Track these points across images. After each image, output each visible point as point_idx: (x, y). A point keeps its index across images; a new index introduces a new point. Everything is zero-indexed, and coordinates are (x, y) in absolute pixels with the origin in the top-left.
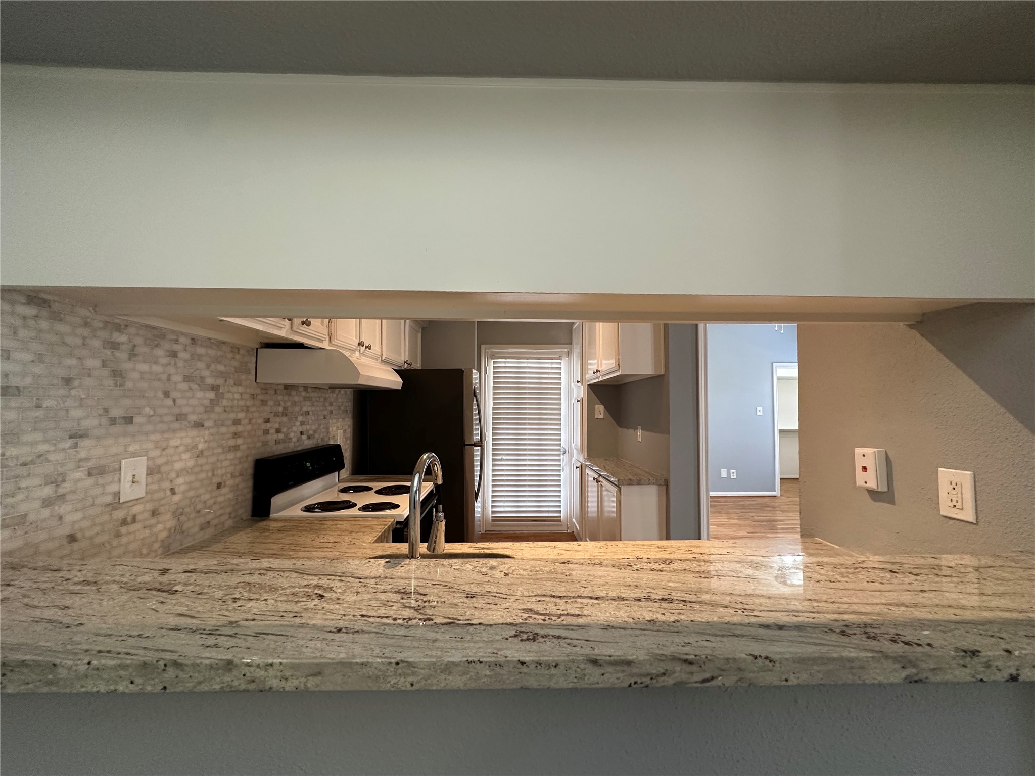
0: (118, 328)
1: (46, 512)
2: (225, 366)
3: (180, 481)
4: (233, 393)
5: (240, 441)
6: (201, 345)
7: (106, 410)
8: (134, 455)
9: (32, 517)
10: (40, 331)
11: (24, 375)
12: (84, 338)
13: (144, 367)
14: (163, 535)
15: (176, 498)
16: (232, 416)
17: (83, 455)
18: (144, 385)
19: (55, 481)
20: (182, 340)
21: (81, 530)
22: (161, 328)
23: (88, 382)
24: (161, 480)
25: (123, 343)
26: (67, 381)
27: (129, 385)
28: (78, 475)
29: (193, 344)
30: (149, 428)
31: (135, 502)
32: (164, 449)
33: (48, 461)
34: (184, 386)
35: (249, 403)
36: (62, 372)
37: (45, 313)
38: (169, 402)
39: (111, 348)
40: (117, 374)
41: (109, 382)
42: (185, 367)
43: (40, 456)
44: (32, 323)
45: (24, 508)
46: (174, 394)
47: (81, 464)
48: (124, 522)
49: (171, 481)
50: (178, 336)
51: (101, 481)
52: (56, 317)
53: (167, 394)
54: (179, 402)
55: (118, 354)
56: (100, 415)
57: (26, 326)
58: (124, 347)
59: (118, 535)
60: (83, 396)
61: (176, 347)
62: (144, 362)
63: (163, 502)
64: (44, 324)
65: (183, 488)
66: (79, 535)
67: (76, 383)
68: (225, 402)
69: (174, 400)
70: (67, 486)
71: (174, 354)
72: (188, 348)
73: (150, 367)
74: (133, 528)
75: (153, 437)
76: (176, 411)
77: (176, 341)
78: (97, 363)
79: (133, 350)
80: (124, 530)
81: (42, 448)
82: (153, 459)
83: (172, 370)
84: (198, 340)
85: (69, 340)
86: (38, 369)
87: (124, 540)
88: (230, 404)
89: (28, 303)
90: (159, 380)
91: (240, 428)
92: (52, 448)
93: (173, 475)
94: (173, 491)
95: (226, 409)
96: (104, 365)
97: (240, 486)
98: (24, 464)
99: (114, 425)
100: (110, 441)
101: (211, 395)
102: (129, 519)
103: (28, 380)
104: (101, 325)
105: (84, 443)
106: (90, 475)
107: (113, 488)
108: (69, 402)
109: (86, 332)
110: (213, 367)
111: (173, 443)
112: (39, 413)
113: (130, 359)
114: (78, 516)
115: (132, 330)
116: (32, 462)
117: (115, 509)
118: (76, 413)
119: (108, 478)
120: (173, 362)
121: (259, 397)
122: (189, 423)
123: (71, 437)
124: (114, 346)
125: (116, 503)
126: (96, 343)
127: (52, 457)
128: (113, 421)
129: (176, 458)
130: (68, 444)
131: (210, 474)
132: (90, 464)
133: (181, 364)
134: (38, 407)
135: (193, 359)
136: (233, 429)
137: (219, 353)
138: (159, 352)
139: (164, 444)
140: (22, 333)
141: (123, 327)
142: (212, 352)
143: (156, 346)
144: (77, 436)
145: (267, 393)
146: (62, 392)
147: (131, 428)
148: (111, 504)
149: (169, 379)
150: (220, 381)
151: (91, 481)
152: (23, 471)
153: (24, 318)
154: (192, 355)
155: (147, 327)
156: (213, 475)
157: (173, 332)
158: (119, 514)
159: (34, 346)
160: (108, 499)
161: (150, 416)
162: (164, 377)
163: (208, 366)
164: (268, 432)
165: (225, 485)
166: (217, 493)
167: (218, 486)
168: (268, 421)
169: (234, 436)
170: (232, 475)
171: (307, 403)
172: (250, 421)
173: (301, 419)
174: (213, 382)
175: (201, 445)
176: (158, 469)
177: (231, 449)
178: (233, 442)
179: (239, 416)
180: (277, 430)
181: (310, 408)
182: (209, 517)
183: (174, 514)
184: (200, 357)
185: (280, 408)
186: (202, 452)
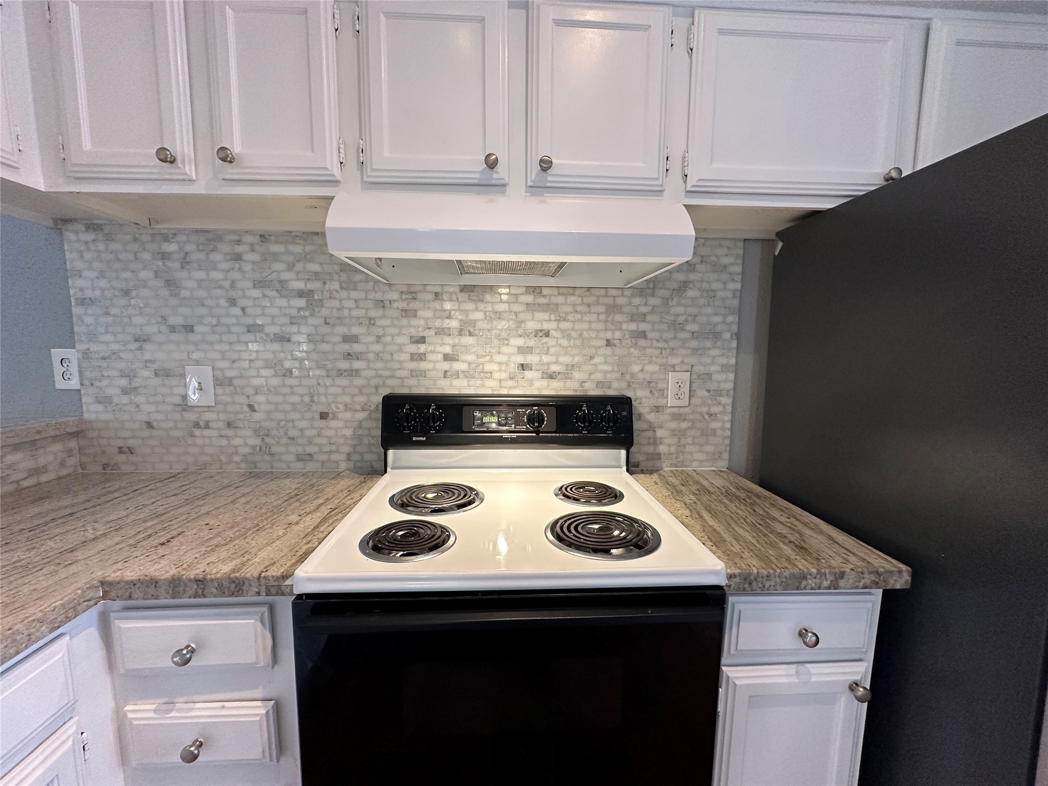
0: (166, 239)
1: (125, 399)
2: (321, 264)
3: (261, 398)
4: (341, 300)
5: (357, 365)
6: (276, 242)
7: (164, 318)
8: (198, 363)
9: (116, 400)
10: (98, 252)
11: (94, 289)
12: (135, 253)
13: (201, 275)
14: (246, 450)
15: (257, 416)
16: (341, 330)
17: (148, 356)
18: (203, 293)
19: (129, 375)
20: (248, 239)
21: (156, 420)
22: (215, 231)
23: (144, 292)
24: (234, 394)
25: (172, 253)
26: (126, 292)
27: (185, 293)
28: (145, 373)
29: (263, 242)
30: (214, 338)
31: (206, 409)
32: (234, 361)
33: (120, 358)
34: (257, 293)
35: (372, 313)
36: (122, 285)
37: (100, 236)
38: (237, 311)
39: (162, 259)
40: (172, 284)
41: (165, 292)
42: (253, 270)
43: (114, 354)
44: (92, 246)
45: (110, 391)
46: (242, 303)
47: (148, 364)
48: (197, 425)
49: (248, 397)
50: (239, 235)
51: (167, 382)
52: (109, 238)
53: (233, 302)
54: (248, 311)
55: (170, 264)
56: (158, 323)
57: (88, 250)
58: (175, 256)
59: (192, 435)
60: (141, 305)
61: (239, 249)
62: (200, 269)
63: (241, 416)
64: (101, 247)
65: (265, 407)
66: (155, 424)
67: (134, 293)
68: (325, 312)
69: (243, 309)
70: (137, 382)
71: (238, 257)
72: (257, 248)
73: (208, 275)
74: (206, 432)
75: (218, 347)
76: (248, 321)
77: (239, 242)
78: (150, 274)
79: (185, 258)
80: (197, 432)
81: (115, 347)
82: (222, 370)
83: (236, 275)
84: (270, 236)
85: (121, 256)
86: (103, 283)
87: (199, 441)
88: (335, 313)
89: (87, 230)
90: (220, 287)
91: (357, 348)
92: (123, 348)
93: (250, 391)
94: (251, 408)
95: (328, 321)
96: (157, 275)
97: (366, 424)
98: (103, 358)
99: (173, 332)
100: (172, 347)
101: (302, 303)
102: (202, 423)
103: (97, 293)
104: (149, 238)
105: (147, 346)
106: (156, 375)
107: (181, 391)
108: (131, 311)
109: (135, 247)
110: (299, 267)
111: (245, 356)
112: (109, 319)
113: (183, 268)
114: (152, 408)
115: (182, 238)
116: (109, 357)
117: (185, 410)
118: (138, 320)
119: (174, 381)
120: (237, 265)
121: (395, 305)
122: (268, 335)
123: (136, 340)
124: (165, 256)
125: (184, 405)
126: (147, 256)
127: (122, 355)
128: (173, 329)
129: (253, 372)
130: (135, 346)
131: (307, 399)
132: (156, 366)
133: (248, 268)
134: (108, 314)
135: (265, 260)
136: (346, 347)
137: (309, 248)
138: (216, 257)
139: (235, 356)
140: (88, 256)
141: (170, 236)
142: (297, 249)
143: (213, 250)
144: (141, 339)
145: (415, 299)
146: (123, 302)
147: (193, 337)
148: (180, 405)
149: (233, 286)
150: (314, 285)
151: (157, 381)
152: (104, 364)
153: (86, 243)
154: (263, 255)
155: (197, 231)
156: (312, 401)
157: (233, 232)
158: (192, 416)
159: (96, 264)
160: (178, 400)
161: (213, 326)
162: (227, 284)
163: (290, 267)
164: (421, 357)
165: (335, 418)
166: (322, 423)
167: (324, 416)
168: (422, 340)
169: (348, 356)
170: (347, 407)
171: (540, 315)
172: (379, 338)
173: (520, 342)
174: (300, 285)
175: (288, 364)
176: (229, 382)
177: (340, 373)
178: (345, 365)
179: (355, 330)
180: (447, 358)
181: (553, 325)
182: (311, 449)
183: (256, 432)
184: (276, 257)
185: (454, 324)
186: (290, 371)
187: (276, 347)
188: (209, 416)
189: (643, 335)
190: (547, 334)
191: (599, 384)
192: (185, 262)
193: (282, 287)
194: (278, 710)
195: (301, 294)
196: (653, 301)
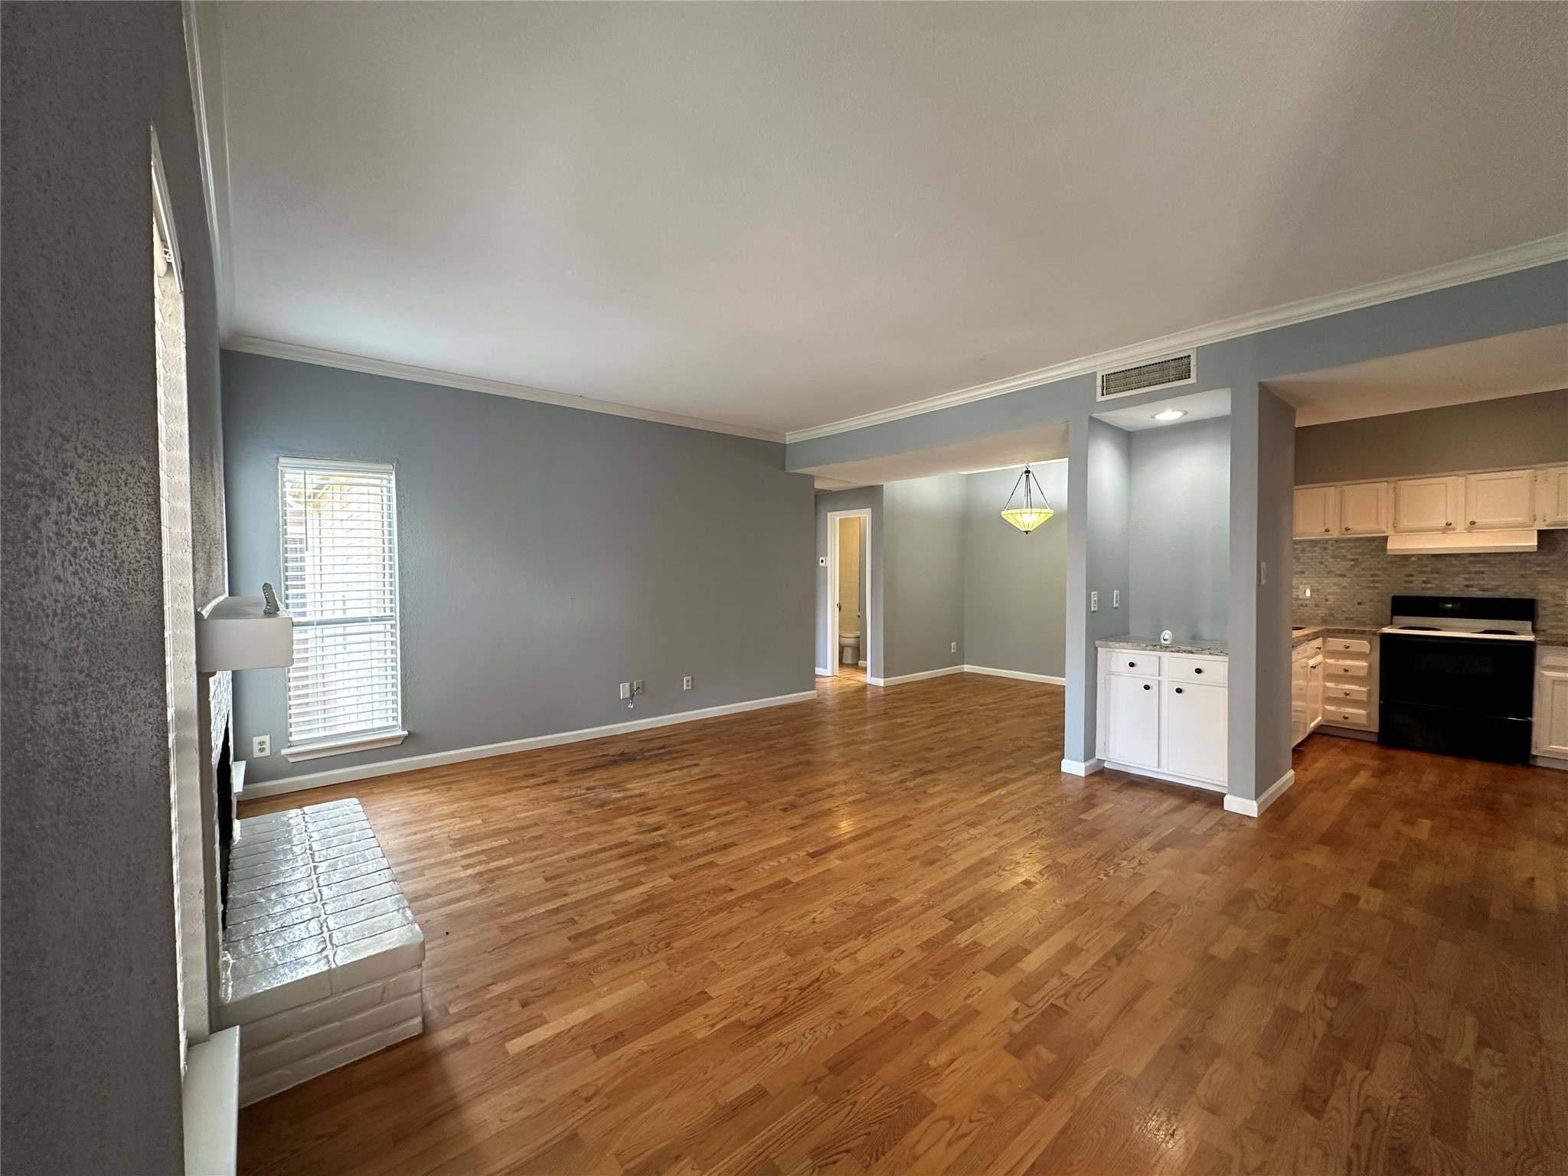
3: (1331, 596)
5: (1376, 585)
20: (1331, 542)
24: (1319, 595)
30: (1313, 575)
32: (1321, 584)
38: (1323, 566)
48: (1302, 605)
49: (1325, 596)
61: (1326, 546)
65: (1333, 600)
68: (1363, 566)
69: (1326, 566)
71: (1325, 548)
72: (1334, 545)
73: (1312, 554)
74: (1306, 608)
75: (1314, 579)
76: (1327, 569)
82: (1315, 586)
83: (1324, 554)
84: (1340, 541)
88: (1368, 566)
90: (1317, 558)
91: (1377, 578)
93: (1326, 594)
94: (1327, 600)
95: (1364, 569)
97: (1380, 607)
99: (1296, 574)
101: (1353, 563)
107: (1297, 593)
110: (1352, 551)
111: (1326, 581)
115: (1303, 543)
117: (1297, 600)
120: (1325, 551)
121: (1398, 563)
122: (1336, 574)
124: (1295, 549)
129: (1328, 587)
131: (1352, 597)
133: (1329, 552)
135: (1337, 549)
136: (1372, 579)
137: (1357, 544)
138: (1317, 549)
139: (1322, 582)
141: (1298, 543)
142: (1352, 544)
143: (1315, 546)
147: (1304, 575)
149: (1323, 558)
150: (1358, 557)
154: (1336, 547)
155: (1309, 541)
156: (1355, 598)
157: (1324, 540)
158: (1300, 602)
161: (1313, 572)
162: (1320, 557)
163: (1348, 551)
164: (1411, 582)
165: (1365, 604)
166: (1358, 606)
167: (1359, 604)
168: (1411, 576)
169: (1373, 582)
170: (1371, 601)
171: (1478, 565)
172: (1389, 575)
173: (1465, 576)
174: (1353, 557)
175: (1344, 585)
176: (1318, 590)
177: (1369, 588)
178: (1372, 585)
179: (1377, 572)
180: (1424, 582)
181: (1486, 569)
182: (1352, 616)
183: (1328, 609)
184: (1342, 548)
185: (1428, 569)
186: (1345, 587)
187: (1340, 579)
188: (1308, 602)
189: (1547, 572)
190: (1483, 572)
191: (1516, 593)
192: (1303, 551)
193: (1344, 558)
194: (1370, 666)
195: (1352, 560)
196: (1552, 557)
